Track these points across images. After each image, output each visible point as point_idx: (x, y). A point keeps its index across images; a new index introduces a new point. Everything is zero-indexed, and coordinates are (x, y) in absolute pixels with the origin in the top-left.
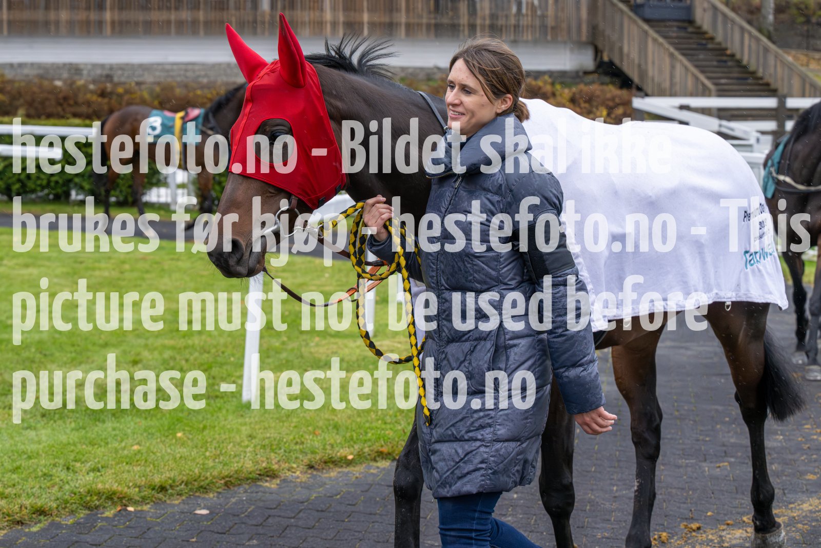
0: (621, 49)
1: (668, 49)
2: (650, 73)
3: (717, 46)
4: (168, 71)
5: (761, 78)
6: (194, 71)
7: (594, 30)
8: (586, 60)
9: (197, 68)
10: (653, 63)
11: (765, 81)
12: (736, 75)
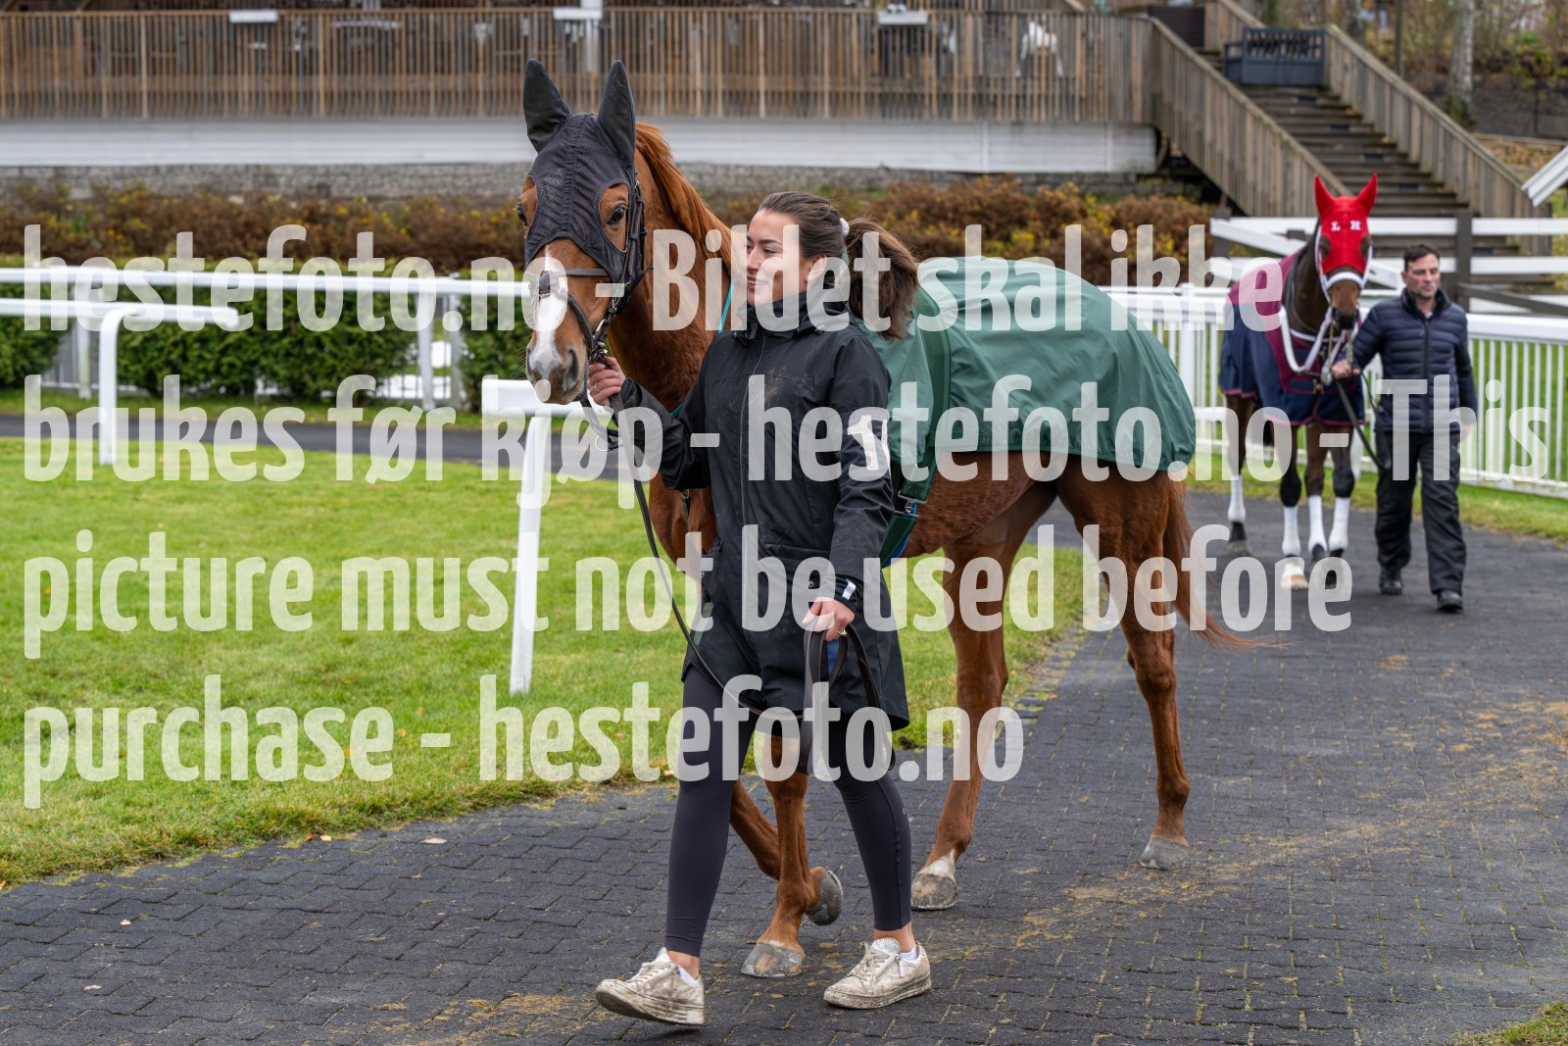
0: (1201, 135)
1: (1280, 135)
2: (1250, 177)
3: (1367, 130)
4: (423, 177)
5: (1441, 185)
6: (469, 177)
7: (1155, 103)
8: (1140, 154)
9: (472, 171)
10: (1255, 160)
11: (1446, 189)
12: (1396, 179)
